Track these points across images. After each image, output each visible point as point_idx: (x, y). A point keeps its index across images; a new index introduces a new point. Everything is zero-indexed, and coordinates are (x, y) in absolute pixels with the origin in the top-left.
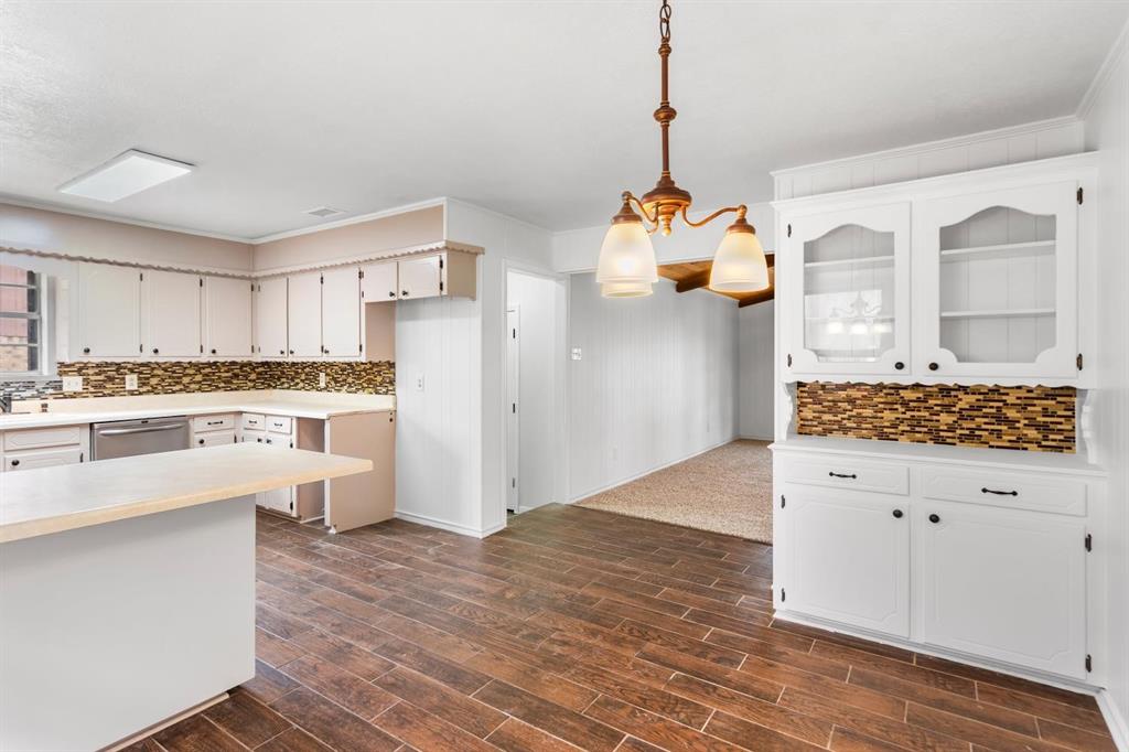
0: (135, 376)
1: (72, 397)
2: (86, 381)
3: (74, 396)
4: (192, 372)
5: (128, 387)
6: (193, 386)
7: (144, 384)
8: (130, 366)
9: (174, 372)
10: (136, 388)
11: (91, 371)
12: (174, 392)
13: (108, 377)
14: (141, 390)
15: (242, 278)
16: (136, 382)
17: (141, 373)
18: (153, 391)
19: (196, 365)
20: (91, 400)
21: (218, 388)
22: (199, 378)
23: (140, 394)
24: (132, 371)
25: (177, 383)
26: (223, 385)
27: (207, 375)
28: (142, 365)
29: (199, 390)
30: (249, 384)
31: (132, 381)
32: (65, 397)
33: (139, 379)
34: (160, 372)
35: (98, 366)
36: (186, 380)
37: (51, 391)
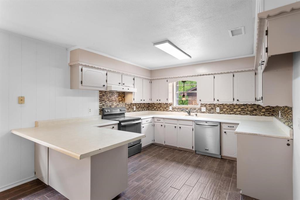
0: (219, 108)
1: (203, 113)
2: (207, 109)
3: (204, 112)
4: (237, 107)
5: (217, 111)
6: (237, 112)
7: (222, 111)
8: (217, 105)
9: (231, 107)
10: (219, 112)
11: (208, 106)
12: (231, 114)
13: (212, 108)
14: (221, 112)
15: (249, 71)
16: (219, 110)
17: (221, 107)
18: (224, 113)
19: (238, 105)
20: (208, 114)
21: (247, 114)
22: (239, 110)
23: (221, 113)
24: (218, 106)
25: (232, 111)
26: (249, 113)
27: (243, 109)
28: (221, 105)
29: (240, 114)
30: (262, 113)
31: (218, 110)
32: (202, 113)
33: (220, 109)
34: (226, 107)
35: (209, 104)
36: (235, 110)
37: (199, 111)
